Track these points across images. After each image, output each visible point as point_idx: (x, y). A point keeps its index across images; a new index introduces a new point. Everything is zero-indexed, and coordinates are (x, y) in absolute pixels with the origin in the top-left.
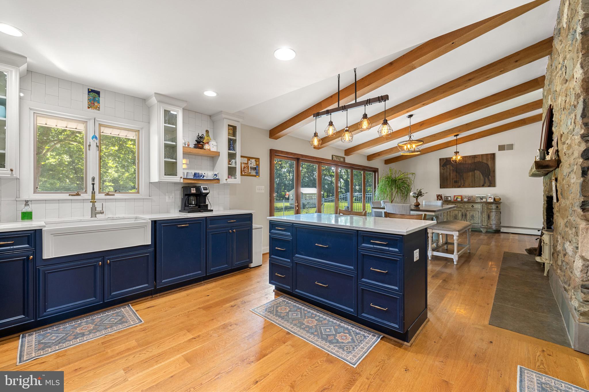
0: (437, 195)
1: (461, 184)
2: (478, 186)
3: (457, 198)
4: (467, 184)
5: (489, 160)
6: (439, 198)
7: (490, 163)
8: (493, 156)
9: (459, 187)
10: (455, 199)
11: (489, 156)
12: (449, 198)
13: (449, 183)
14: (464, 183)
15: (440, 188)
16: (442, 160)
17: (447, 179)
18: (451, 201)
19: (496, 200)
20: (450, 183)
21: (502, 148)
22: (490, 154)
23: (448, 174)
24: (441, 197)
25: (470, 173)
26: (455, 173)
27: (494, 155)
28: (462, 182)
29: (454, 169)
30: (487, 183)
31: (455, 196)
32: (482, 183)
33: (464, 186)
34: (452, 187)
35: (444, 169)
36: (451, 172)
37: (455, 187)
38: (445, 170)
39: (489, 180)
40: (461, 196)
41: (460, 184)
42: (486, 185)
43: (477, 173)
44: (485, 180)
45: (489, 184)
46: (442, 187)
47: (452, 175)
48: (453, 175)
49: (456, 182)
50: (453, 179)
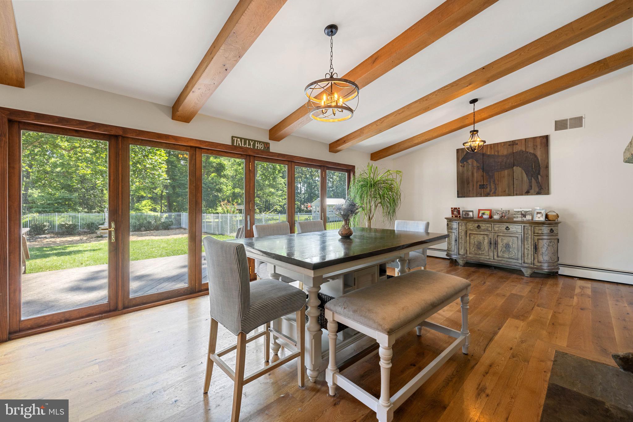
0: (452, 208)
1: (491, 191)
2: (518, 193)
3: (483, 214)
4: (500, 189)
5: (539, 147)
6: (455, 213)
7: (539, 153)
8: (545, 139)
9: (487, 195)
10: (480, 215)
11: (538, 140)
12: (471, 214)
13: (471, 189)
14: (496, 189)
15: (458, 197)
16: (460, 152)
17: (468, 183)
18: (473, 218)
19: (550, 218)
20: (473, 189)
21: (560, 125)
22: (540, 137)
23: (470, 173)
24: (459, 212)
25: (506, 172)
26: (481, 172)
27: (547, 138)
28: (493, 187)
29: (478, 165)
30: (535, 187)
31: (479, 210)
32: (525, 188)
33: (495, 194)
34: (477, 196)
35: (464, 166)
36: (475, 171)
37: (481, 196)
38: (465, 168)
39: (538, 182)
40: (490, 210)
41: (488, 190)
42: (532, 191)
43: (518, 171)
44: (530, 182)
45: (537, 190)
46: (460, 196)
47: (475, 174)
48: (477, 175)
49: (482, 187)
50: (477, 182)
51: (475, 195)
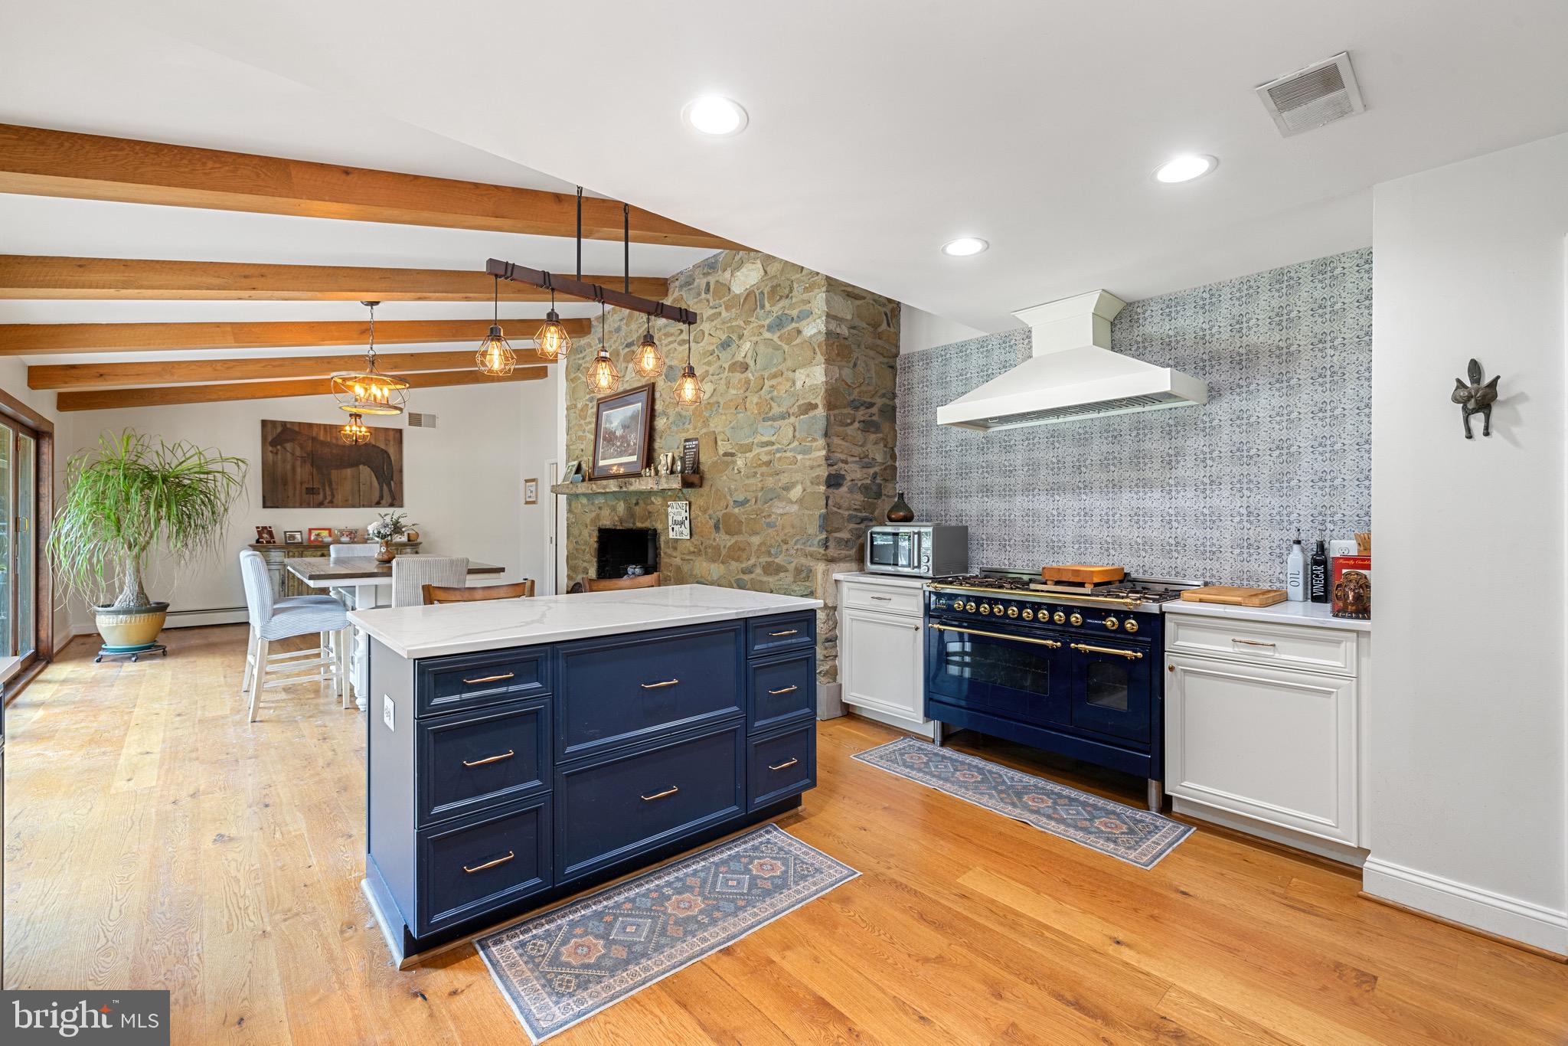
0: (258, 528)
1: (325, 497)
2: (366, 503)
3: (318, 535)
4: (339, 497)
5: (392, 442)
6: (265, 536)
7: (392, 451)
8: (398, 435)
9: (320, 505)
10: (312, 538)
11: (391, 433)
12: (298, 536)
13: (290, 493)
14: (333, 496)
15: (265, 506)
16: (269, 426)
17: (285, 483)
18: (302, 543)
19: (412, 538)
20: (294, 495)
21: (415, 420)
22: (394, 430)
23: (289, 467)
24: (271, 534)
25: (349, 471)
26: (308, 467)
27: (400, 431)
28: (328, 492)
29: (305, 455)
30: (387, 498)
31: (310, 530)
33: (332, 504)
34: (301, 506)
35: (277, 453)
36: (298, 463)
37: (309, 506)
38: (279, 457)
39: (390, 490)
40: (329, 530)
41: (321, 497)
42: (383, 502)
43: (365, 471)
44: (381, 490)
45: (390, 501)
46: (268, 504)
47: (299, 470)
48: (302, 472)
49: (311, 491)
50: (301, 484)
51: (297, 505)
